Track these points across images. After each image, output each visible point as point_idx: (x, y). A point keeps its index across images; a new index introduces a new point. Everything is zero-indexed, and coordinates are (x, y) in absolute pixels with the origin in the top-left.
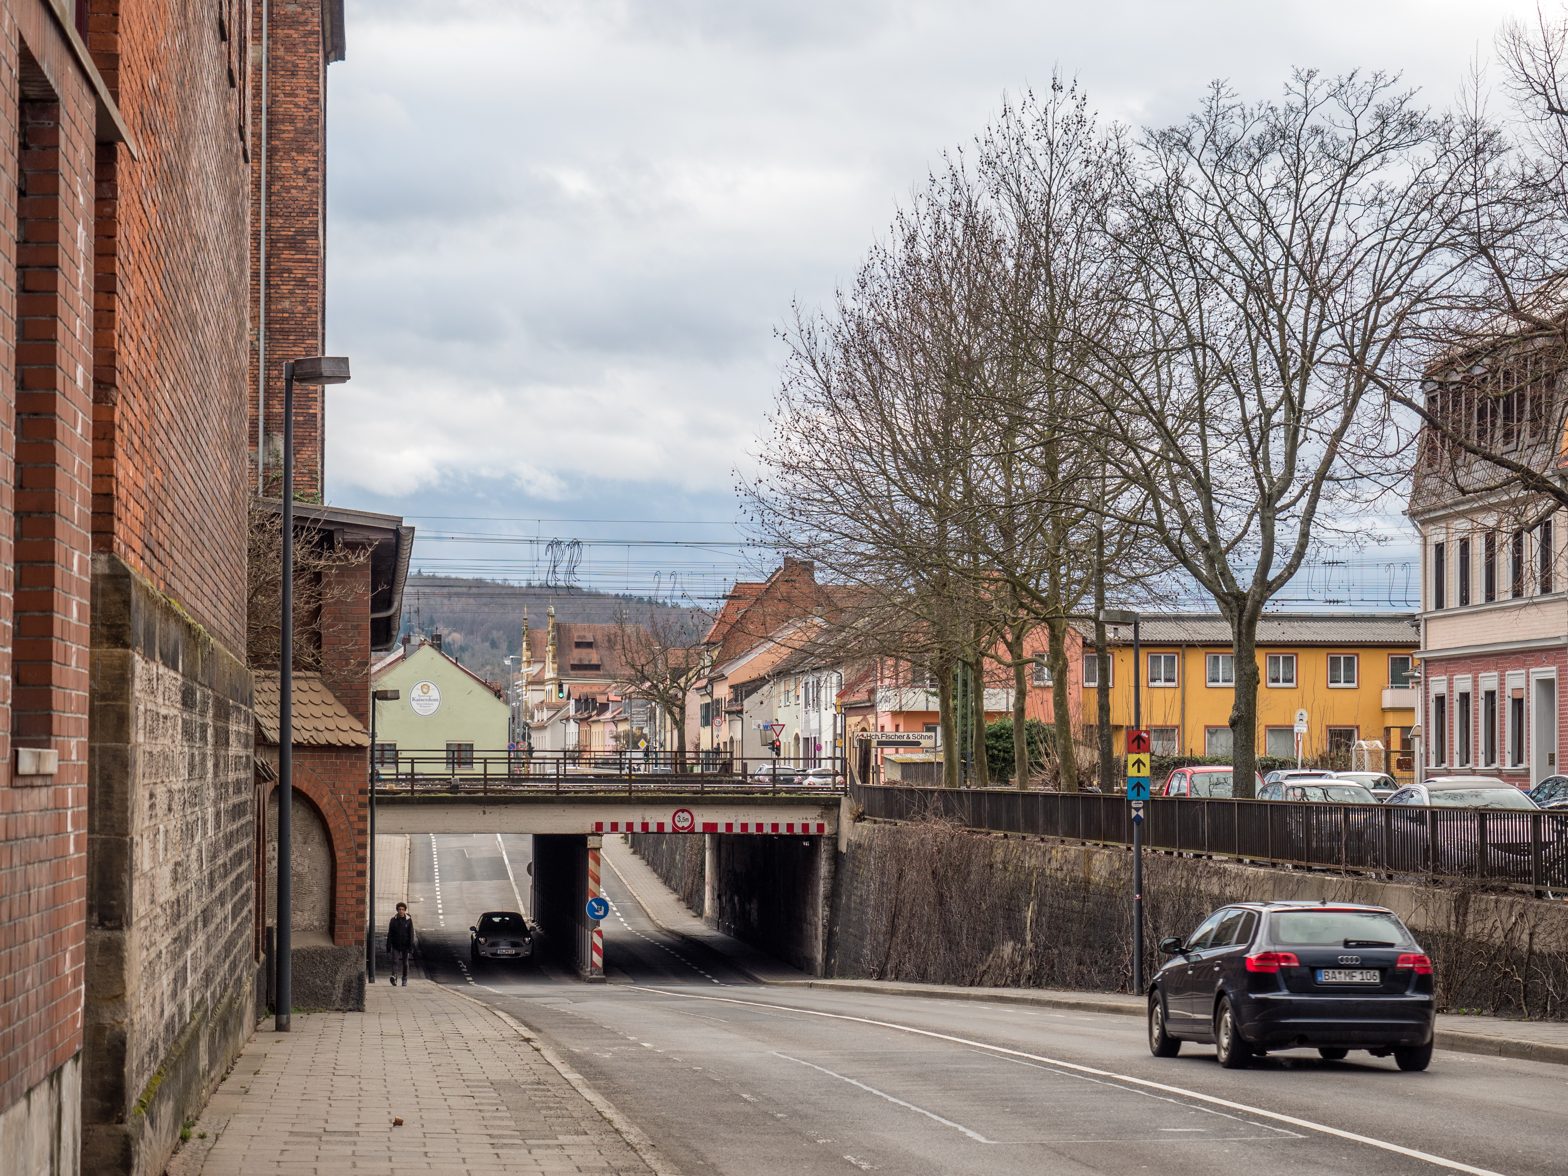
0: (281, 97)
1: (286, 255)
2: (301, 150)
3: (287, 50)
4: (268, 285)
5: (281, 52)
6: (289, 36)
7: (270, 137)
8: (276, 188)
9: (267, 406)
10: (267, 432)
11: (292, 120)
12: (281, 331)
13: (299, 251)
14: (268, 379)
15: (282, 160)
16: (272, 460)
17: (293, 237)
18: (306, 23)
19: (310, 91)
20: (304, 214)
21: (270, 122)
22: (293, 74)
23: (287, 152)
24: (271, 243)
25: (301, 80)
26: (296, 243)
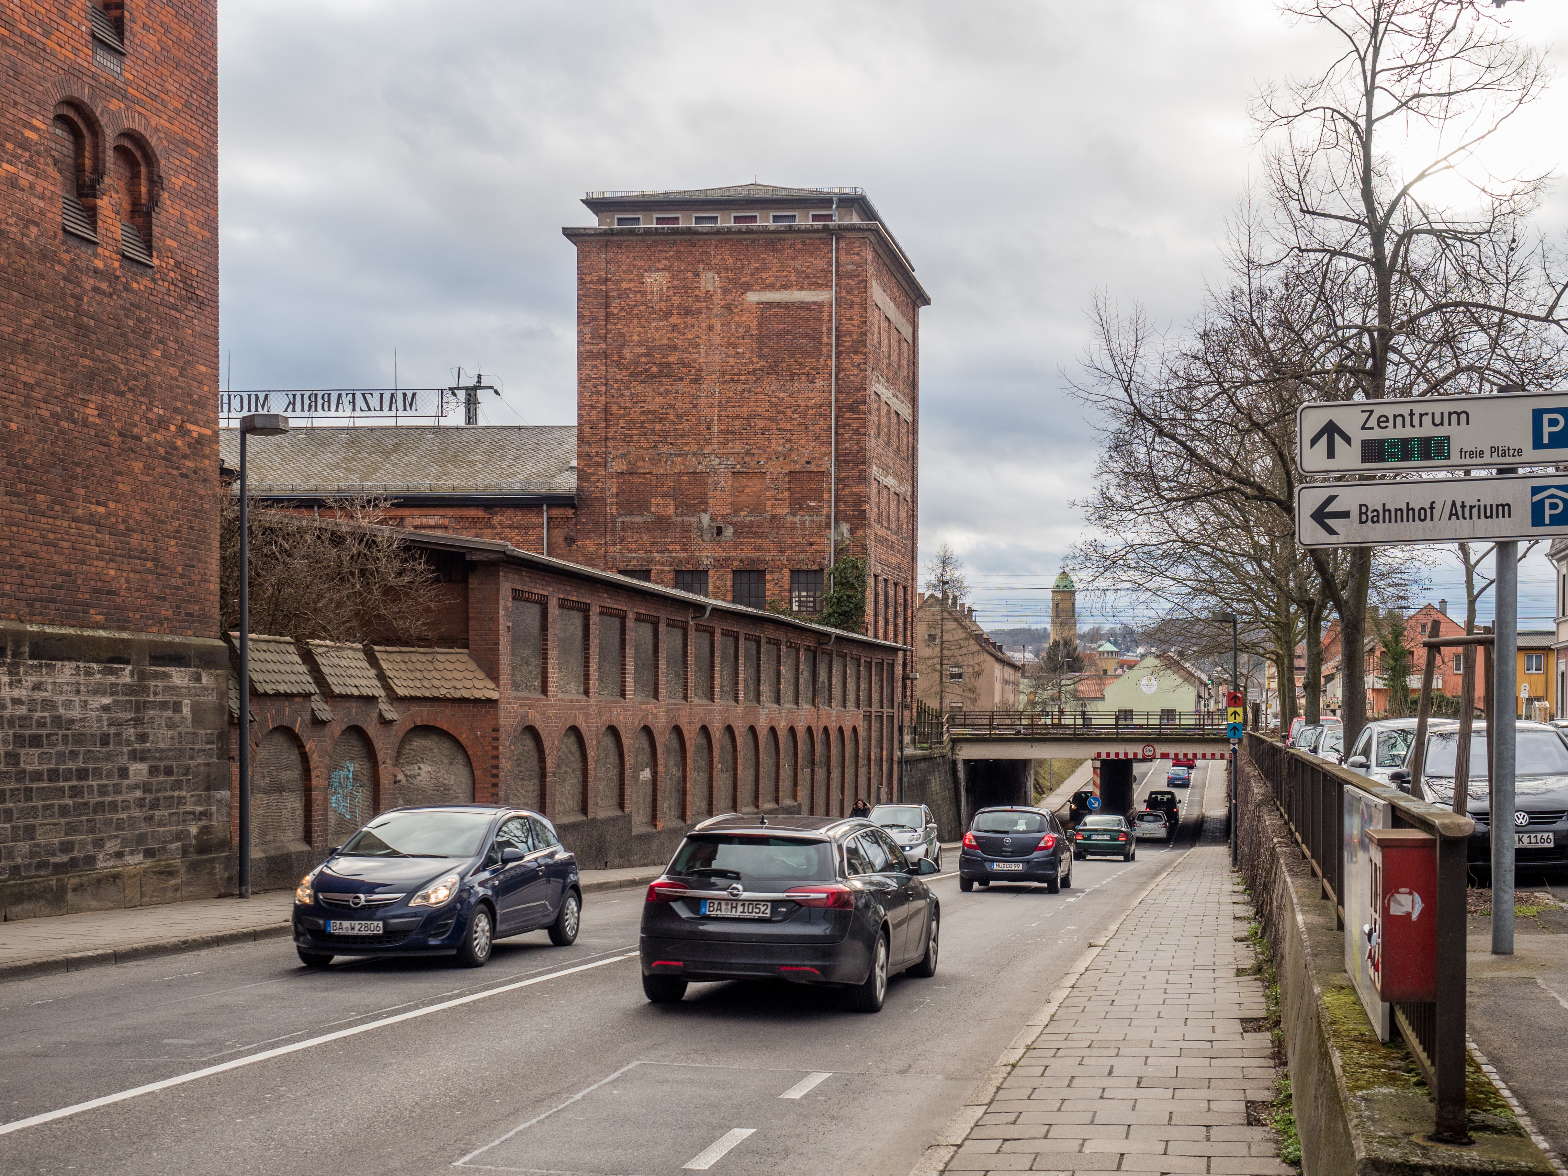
0: (844, 321)
1: (847, 415)
2: (856, 352)
3: (848, 292)
4: (836, 433)
5: (844, 294)
6: (848, 284)
7: (837, 345)
8: (841, 375)
9: (836, 506)
10: (836, 521)
11: (850, 334)
12: (845, 461)
13: (855, 413)
14: (836, 490)
15: (845, 359)
16: (840, 538)
17: (851, 405)
18: (859, 275)
19: (861, 317)
20: (858, 390)
21: (837, 337)
22: (851, 307)
23: (847, 354)
24: (838, 408)
25: (856, 310)
26: (853, 408)
